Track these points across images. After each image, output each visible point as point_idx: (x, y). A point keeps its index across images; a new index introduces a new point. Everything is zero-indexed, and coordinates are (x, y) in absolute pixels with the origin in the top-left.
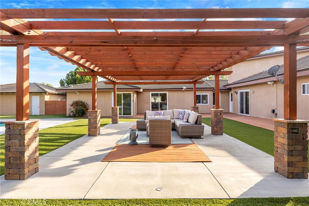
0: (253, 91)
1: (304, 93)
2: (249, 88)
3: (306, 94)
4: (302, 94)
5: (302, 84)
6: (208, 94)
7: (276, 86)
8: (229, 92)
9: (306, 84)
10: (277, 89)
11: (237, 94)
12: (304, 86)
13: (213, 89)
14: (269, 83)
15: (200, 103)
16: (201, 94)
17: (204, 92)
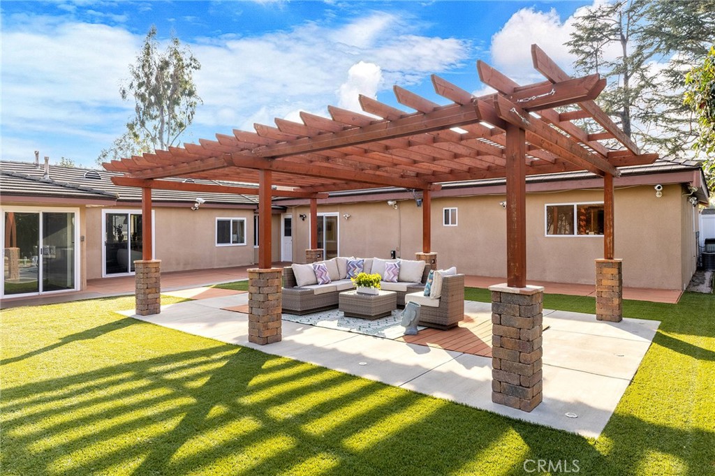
0: (347, 216)
1: (447, 222)
2: (338, 208)
3: (450, 225)
4: (444, 225)
5: (444, 209)
6: (245, 219)
7: (399, 208)
8: (279, 215)
9: (450, 209)
10: (400, 215)
11: (303, 220)
12: (447, 211)
13: (255, 207)
14: (390, 203)
15: (229, 242)
16: (232, 217)
17: (237, 213)
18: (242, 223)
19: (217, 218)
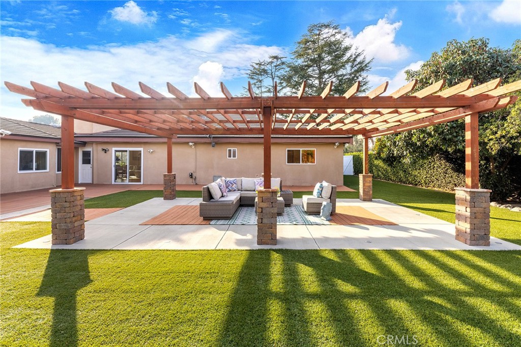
0: (152, 151)
1: (230, 156)
2: (143, 145)
3: (232, 158)
4: (228, 158)
5: (228, 149)
6: (48, 150)
7: (195, 147)
8: (78, 148)
9: (232, 149)
10: (196, 151)
11: (105, 152)
12: (230, 151)
13: (58, 141)
14: (191, 144)
15: (32, 169)
16: (35, 149)
17: (40, 145)
18: (44, 154)
19: (20, 149)
